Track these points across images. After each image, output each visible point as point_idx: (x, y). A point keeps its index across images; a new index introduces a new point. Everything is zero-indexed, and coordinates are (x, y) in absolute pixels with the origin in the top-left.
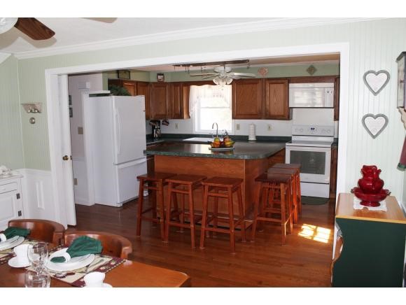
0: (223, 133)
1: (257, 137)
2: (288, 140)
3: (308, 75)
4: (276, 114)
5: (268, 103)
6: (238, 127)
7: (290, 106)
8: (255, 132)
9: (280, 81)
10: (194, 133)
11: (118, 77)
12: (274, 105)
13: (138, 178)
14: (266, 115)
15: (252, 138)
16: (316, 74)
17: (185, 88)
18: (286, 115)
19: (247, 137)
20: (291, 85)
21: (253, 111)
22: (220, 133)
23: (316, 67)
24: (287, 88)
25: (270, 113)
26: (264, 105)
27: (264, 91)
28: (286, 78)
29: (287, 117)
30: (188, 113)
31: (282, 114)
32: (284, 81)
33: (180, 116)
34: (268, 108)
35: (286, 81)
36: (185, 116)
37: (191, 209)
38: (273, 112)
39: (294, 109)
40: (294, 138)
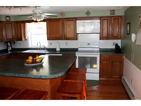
0: (43, 47)
1: (60, 49)
2: (76, 50)
3: (86, 16)
5: (65, 31)
6: (51, 44)
7: (77, 32)
8: (59, 46)
9: (71, 19)
10: (29, 48)
12: (69, 32)
14: (65, 37)
15: (58, 49)
17: (22, 25)
19: (55, 49)
20: (77, 21)
21: (58, 36)
22: (42, 47)
23: (90, 12)
24: (75, 23)
25: (67, 37)
26: (63, 34)
27: (63, 24)
28: (75, 18)
29: (75, 38)
30: (25, 37)
31: (73, 37)
32: (73, 19)
33: (21, 39)
34: (65, 33)
35: (75, 19)
36: (23, 39)
38: (69, 36)
39: (79, 34)
40: (79, 49)
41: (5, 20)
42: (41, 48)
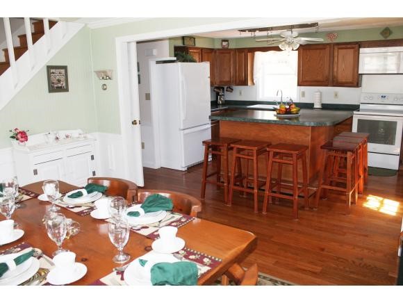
0: (288, 100)
1: (323, 105)
2: (356, 108)
3: (382, 38)
4: (344, 81)
5: (335, 70)
6: (303, 94)
7: (360, 72)
8: (321, 100)
9: (349, 46)
10: (258, 100)
11: (184, 44)
12: (342, 71)
13: (204, 142)
14: (333, 81)
15: (317, 106)
16: (391, 37)
17: (249, 55)
18: (356, 81)
19: (313, 104)
20: (362, 50)
21: (320, 78)
23: (391, 29)
24: (357, 53)
25: (337, 80)
26: (331, 74)
27: (332, 56)
28: (356, 43)
29: (356, 84)
30: (252, 80)
31: (351, 80)
32: (354, 46)
33: (244, 83)
34: (335, 74)
35: (357, 46)
36: (249, 82)
37: (255, 174)
38: (341, 78)
39: (364, 76)
40: (362, 107)
41: (220, 47)
42: (284, 101)
